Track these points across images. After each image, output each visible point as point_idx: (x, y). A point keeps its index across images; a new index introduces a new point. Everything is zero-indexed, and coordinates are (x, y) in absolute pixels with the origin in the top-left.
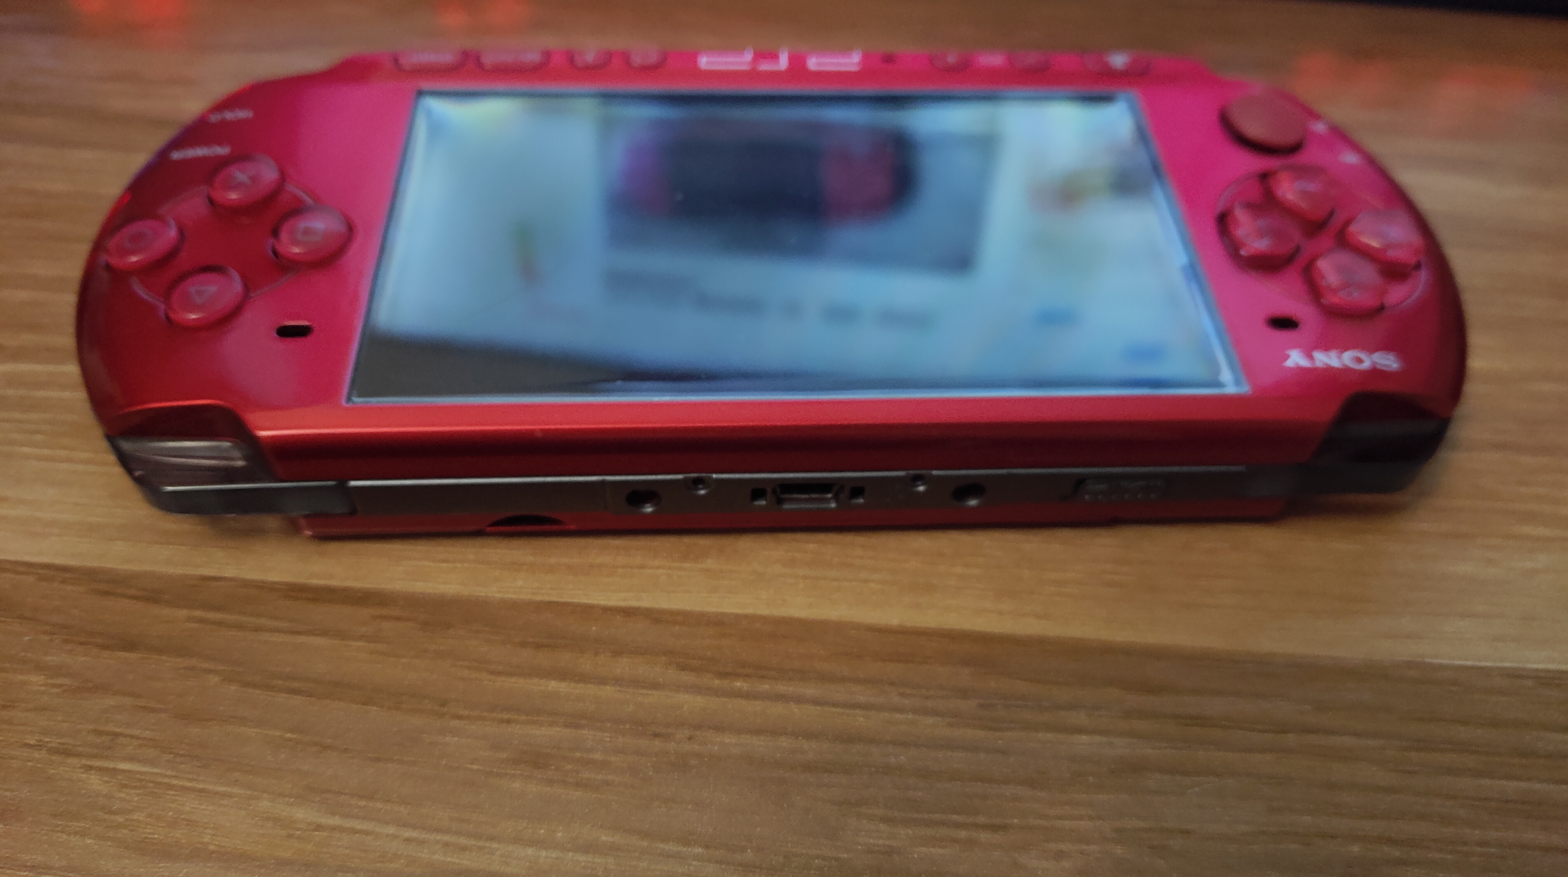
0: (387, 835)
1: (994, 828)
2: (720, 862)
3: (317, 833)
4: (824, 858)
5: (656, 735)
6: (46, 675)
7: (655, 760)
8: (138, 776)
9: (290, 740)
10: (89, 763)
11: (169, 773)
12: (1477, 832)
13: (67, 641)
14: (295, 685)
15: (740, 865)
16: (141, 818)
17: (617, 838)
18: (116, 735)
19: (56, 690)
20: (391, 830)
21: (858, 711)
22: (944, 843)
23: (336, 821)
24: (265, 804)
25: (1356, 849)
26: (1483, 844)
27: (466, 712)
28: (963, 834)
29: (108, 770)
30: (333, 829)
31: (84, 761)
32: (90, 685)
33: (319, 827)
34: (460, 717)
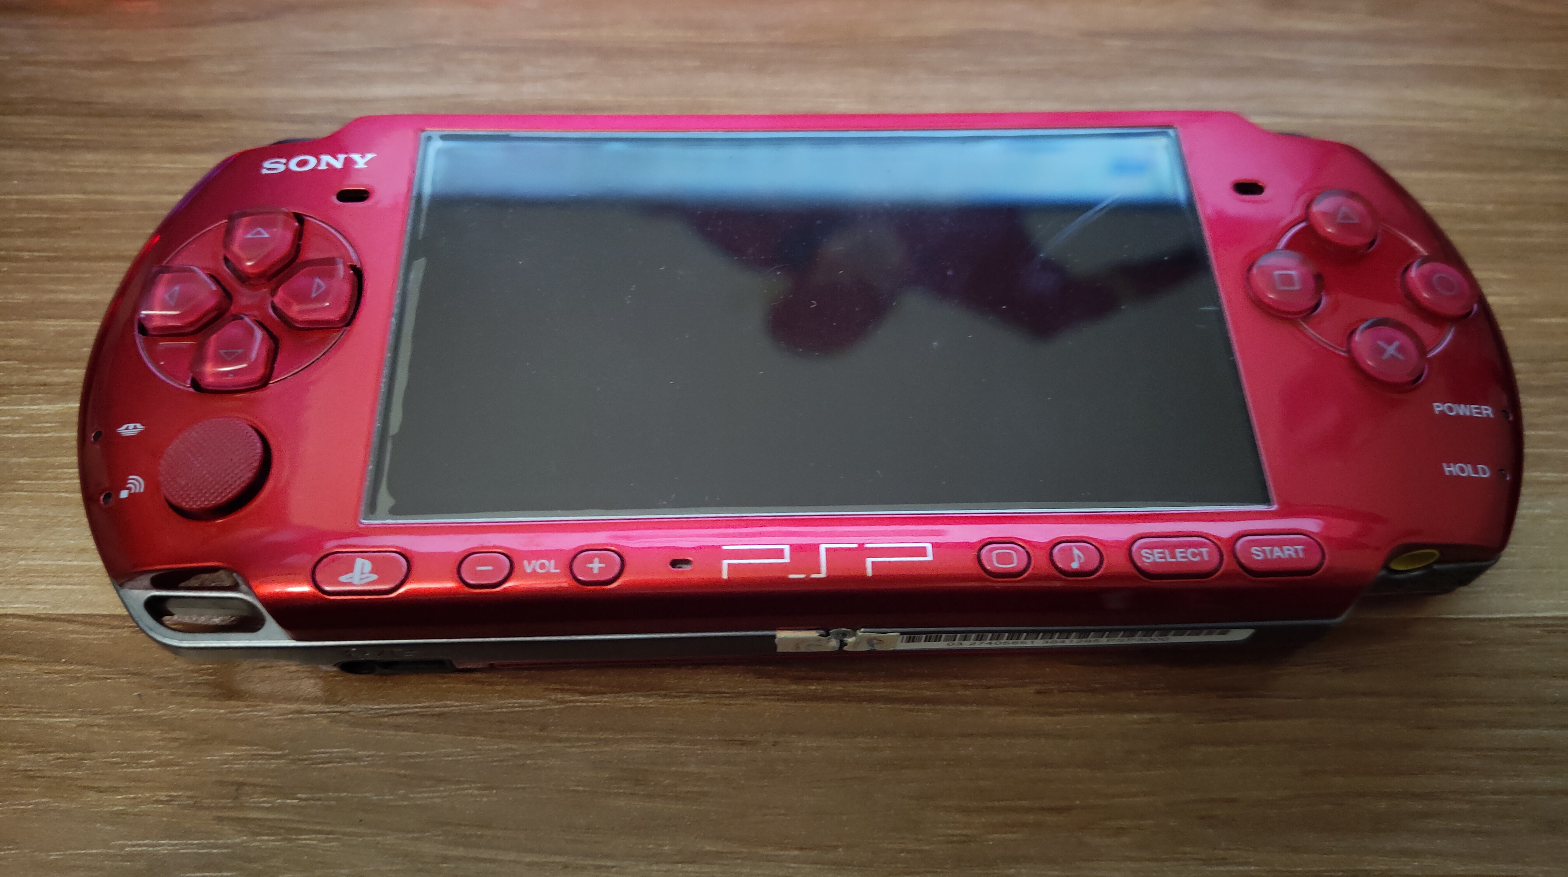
0: (510, 861)
1: (1060, 810)
2: (814, 863)
3: (445, 865)
4: (909, 852)
5: (743, 743)
6: (162, 730)
7: (745, 768)
8: (268, 823)
9: (405, 776)
10: (219, 814)
11: (297, 818)
12: (1491, 781)
13: (174, 694)
14: (400, 720)
15: (834, 864)
16: (278, 864)
17: (719, 847)
18: (242, 784)
19: (176, 744)
20: (512, 856)
21: (926, 706)
22: (1015, 829)
23: (460, 852)
24: (390, 839)
25: (1383, 805)
26: (1495, 792)
27: (565, 735)
28: (1031, 818)
29: (239, 819)
30: (460, 859)
31: (215, 813)
32: (205, 737)
33: (446, 859)
34: (560, 740)
